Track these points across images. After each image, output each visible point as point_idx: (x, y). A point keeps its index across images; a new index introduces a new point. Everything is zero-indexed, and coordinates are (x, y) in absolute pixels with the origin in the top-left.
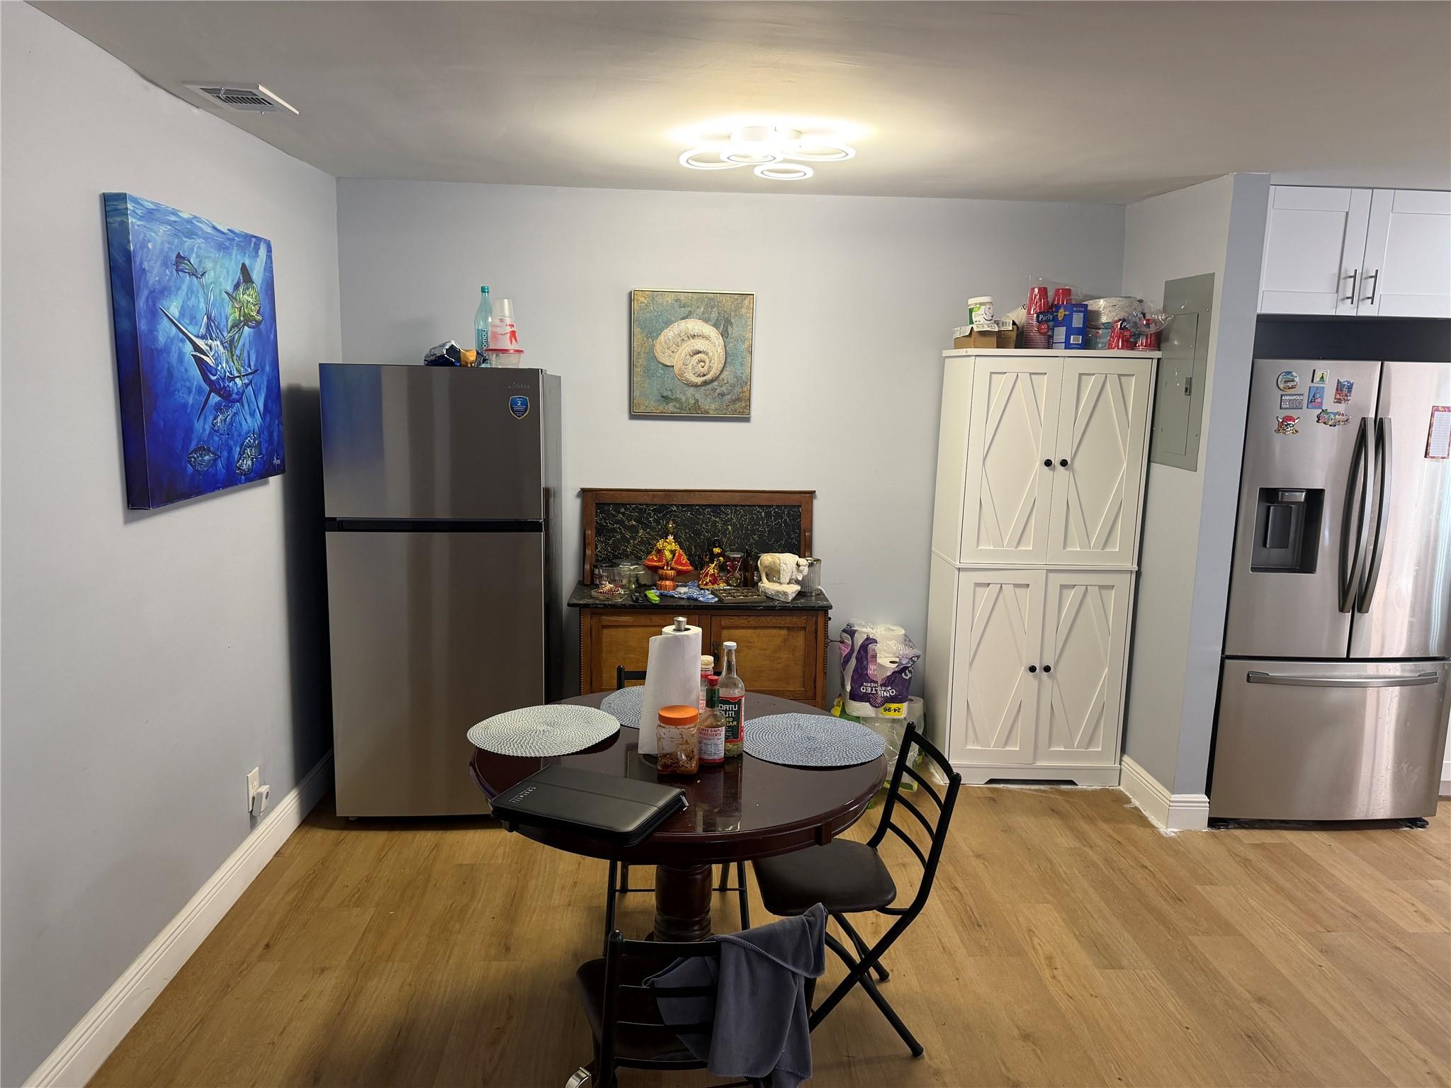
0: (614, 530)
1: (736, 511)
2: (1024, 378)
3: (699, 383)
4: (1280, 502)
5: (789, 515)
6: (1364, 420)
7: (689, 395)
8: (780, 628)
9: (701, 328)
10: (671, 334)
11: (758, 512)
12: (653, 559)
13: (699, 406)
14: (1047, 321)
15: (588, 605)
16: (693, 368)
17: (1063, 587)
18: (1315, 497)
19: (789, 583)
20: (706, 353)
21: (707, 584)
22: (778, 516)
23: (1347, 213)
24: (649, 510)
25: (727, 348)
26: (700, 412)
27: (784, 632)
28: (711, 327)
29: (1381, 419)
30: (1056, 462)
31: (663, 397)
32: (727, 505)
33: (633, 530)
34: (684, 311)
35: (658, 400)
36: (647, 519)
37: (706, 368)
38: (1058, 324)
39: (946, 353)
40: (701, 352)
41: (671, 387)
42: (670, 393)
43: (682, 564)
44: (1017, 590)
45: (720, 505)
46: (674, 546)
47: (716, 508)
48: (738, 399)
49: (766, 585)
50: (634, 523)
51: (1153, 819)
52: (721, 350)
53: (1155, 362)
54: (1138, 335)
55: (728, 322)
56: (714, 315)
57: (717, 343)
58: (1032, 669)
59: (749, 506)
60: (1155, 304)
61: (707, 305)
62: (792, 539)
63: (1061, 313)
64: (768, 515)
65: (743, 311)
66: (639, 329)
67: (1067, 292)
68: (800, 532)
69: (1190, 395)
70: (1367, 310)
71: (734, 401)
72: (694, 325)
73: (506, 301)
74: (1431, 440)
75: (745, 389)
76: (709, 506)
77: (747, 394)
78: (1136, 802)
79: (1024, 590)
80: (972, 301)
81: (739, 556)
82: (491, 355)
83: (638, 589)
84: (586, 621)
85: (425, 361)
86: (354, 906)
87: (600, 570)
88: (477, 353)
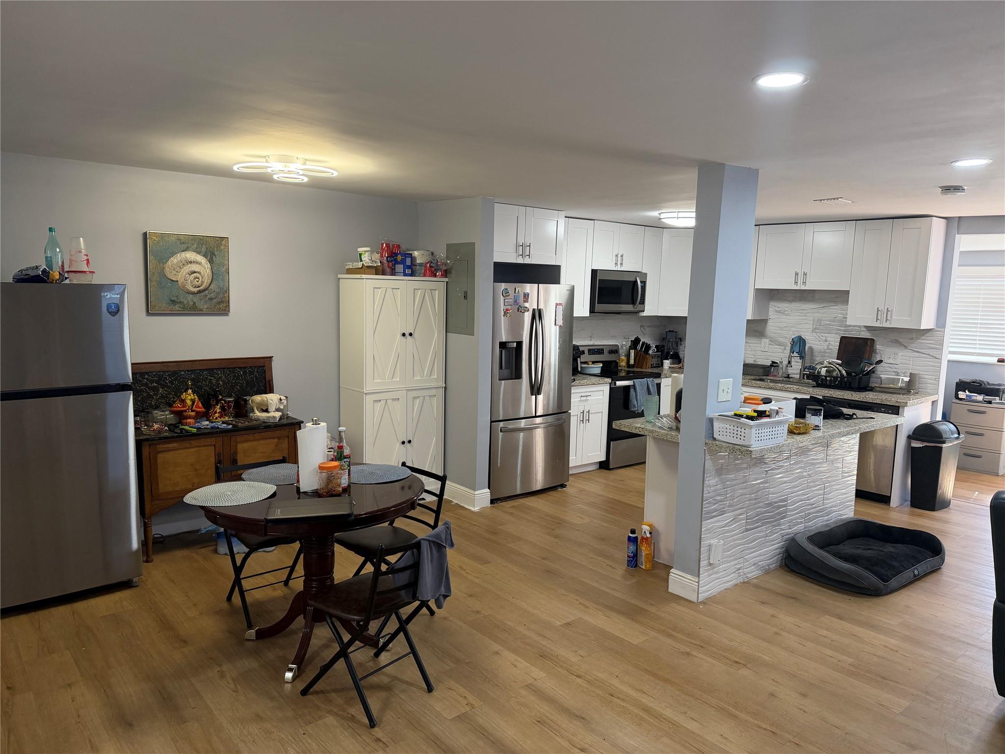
0: (142, 391)
1: (224, 372)
2: (389, 291)
3: (196, 292)
5: (258, 372)
6: (534, 310)
7: (189, 299)
8: (273, 438)
9: (195, 257)
10: (175, 261)
11: (239, 371)
12: (178, 406)
13: (196, 306)
14: (392, 261)
15: (148, 439)
16: (191, 282)
17: (415, 398)
18: (520, 344)
19: (274, 412)
20: (200, 273)
21: (216, 418)
22: (251, 373)
23: (518, 217)
24: (165, 375)
25: (213, 270)
26: (196, 310)
28: (202, 257)
29: (540, 309)
30: (407, 334)
31: (171, 301)
32: (218, 369)
33: (155, 389)
34: (184, 246)
35: (168, 303)
36: (164, 381)
37: (200, 282)
38: (397, 262)
39: (340, 276)
40: (196, 272)
41: (177, 294)
42: (176, 298)
43: (199, 408)
44: (394, 402)
45: (213, 369)
46: (192, 397)
47: (211, 371)
48: (222, 302)
49: (258, 414)
50: (155, 385)
51: (466, 506)
52: (209, 271)
53: (445, 283)
54: (437, 270)
55: (213, 254)
56: (204, 249)
57: (206, 266)
58: (403, 443)
59: (232, 368)
60: (442, 254)
61: (199, 243)
62: (261, 387)
63: (399, 258)
64: (245, 373)
65: (222, 247)
66: (153, 257)
67: (398, 247)
68: (266, 383)
69: (467, 299)
70: (527, 261)
71: (219, 303)
72: (190, 255)
73: (81, 239)
74: (557, 318)
75: (226, 295)
76: (206, 370)
77: (227, 299)
78: (455, 501)
79: (397, 402)
80: (360, 250)
81: (232, 399)
82: (72, 275)
83: (172, 427)
84: (146, 451)
85: (13, 278)
86: (50, 654)
87: (138, 418)
88: (60, 273)
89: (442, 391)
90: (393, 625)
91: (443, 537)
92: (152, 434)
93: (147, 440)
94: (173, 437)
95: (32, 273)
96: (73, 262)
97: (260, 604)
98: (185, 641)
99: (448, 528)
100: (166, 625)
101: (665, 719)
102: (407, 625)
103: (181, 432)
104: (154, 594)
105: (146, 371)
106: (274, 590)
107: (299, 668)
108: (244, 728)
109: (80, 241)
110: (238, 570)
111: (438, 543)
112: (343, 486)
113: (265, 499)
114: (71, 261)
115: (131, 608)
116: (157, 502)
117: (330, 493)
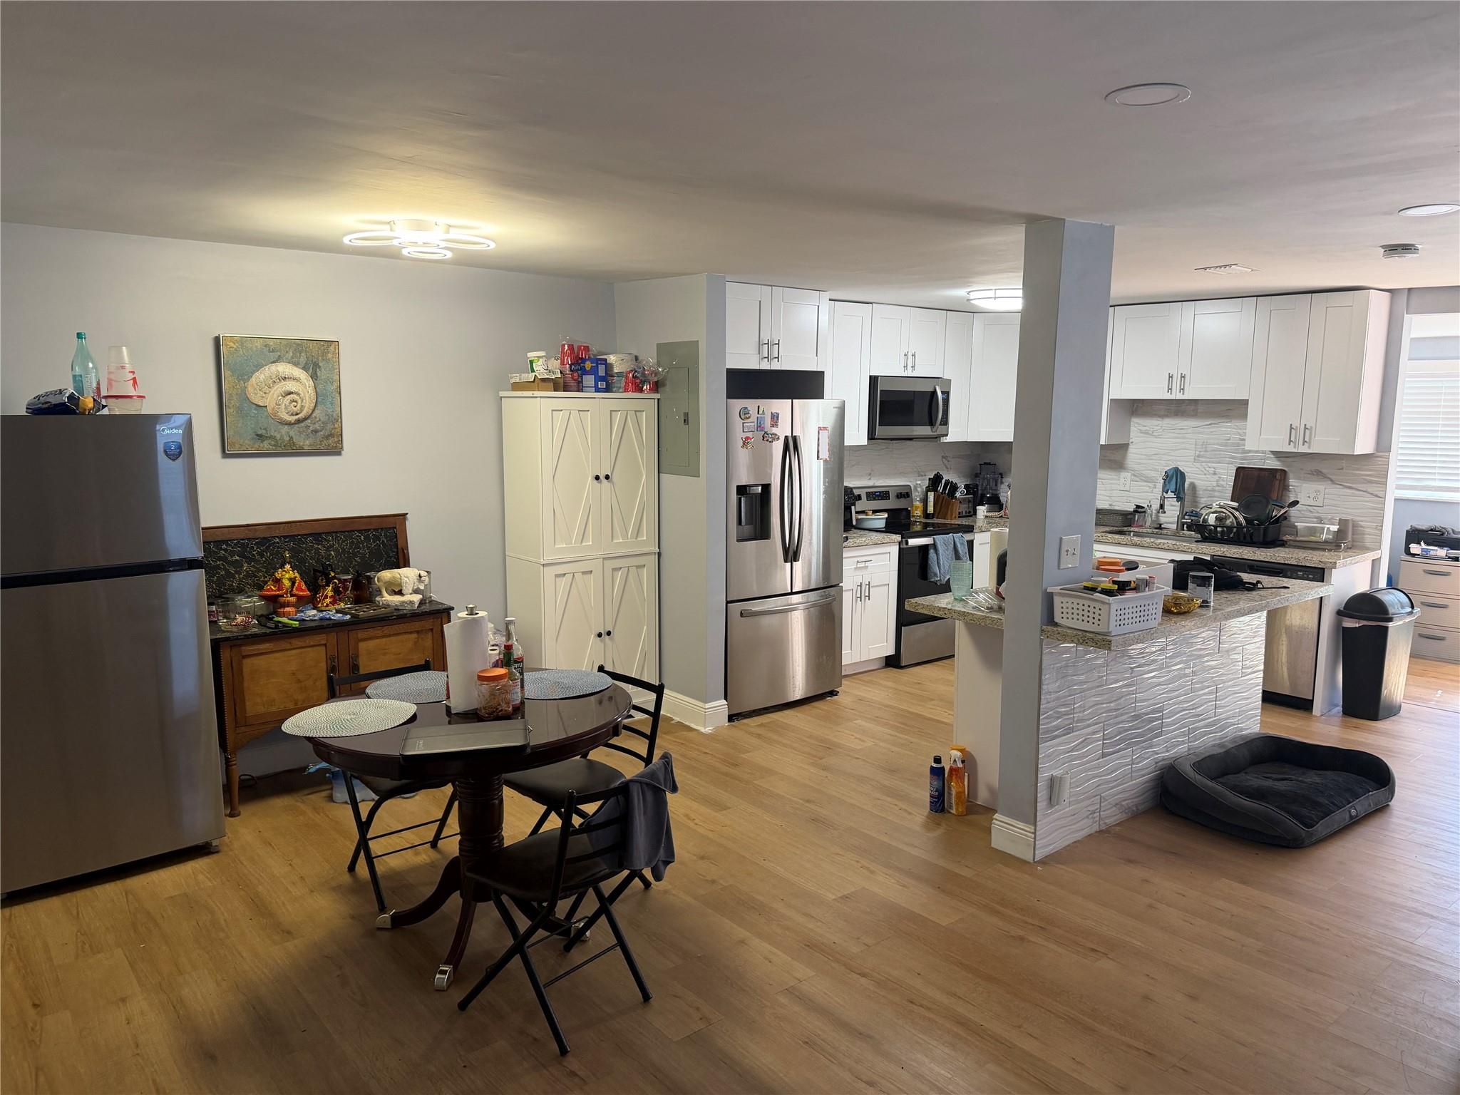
0: (218, 567)
1: (337, 537)
2: (574, 413)
3: (293, 422)
4: (750, 494)
5: (386, 536)
6: (786, 437)
7: (284, 433)
8: (411, 633)
9: (291, 371)
10: (262, 377)
11: (357, 536)
12: (271, 589)
13: (293, 443)
14: (577, 370)
15: (229, 637)
16: (286, 408)
17: (615, 570)
18: (766, 488)
19: (411, 594)
20: (297, 394)
21: (327, 605)
22: (377, 538)
23: (760, 302)
24: (252, 544)
25: (318, 389)
26: (295, 448)
27: (414, 636)
28: (301, 370)
29: (795, 436)
30: (602, 477)
31: (258, 435)
32: (329, 533)
33: (237, 565)
35: (253, 439)
36: (250, 553)
37: (298, 407)
38: (585, 372)
39: (502, 394)
40: (292, 393)
41: (266, 426)
42: (264, 431)
43: (302, 590)
44: (585, 576)
45: (321, 534)
46: (291, 575)
47: (317, 537)
48: (331, 435)
49: (388, 598)
50: (237, 558)
51: (693, 726)
52: (311, 391)
53: (656, 401)
54: (643, 382)
55: (316, 365)
56: (303, 360)
57: (307, 384)
58: (600, 635)
59: (348, 531)
60: (650, 359)
61: (295, 350)
62: (391, 557)
63: (588, 365)
64: (367, 538)
65: (330, 355)
66: (229, 372)
67: (587, 348)
68: (398, 551)
69: (688, 424)
70: (775, 366)
71: (327, 437)
72: (284, 368)
73: (124, 348)
74: (820, 449)
75: (336, 426)
76: (310, 535)
77: (339, 430)
78: (677, 719)
79: (588, 576)
80: (531, 355)
81: (350, 577)
82: (110, 400)
83: (264, 619)
84: (225, 655)
85: (27, 408)
86: (94, 954)
87: (214, 607)
88: (94, 400)
89: (655, 558)
90: (590, 904)
91: (661, 776)
92: (235, 629)
93: (227, 639)
94: (265, 635)
95: (54, 400)
96: (114, 383)
97: (395, 875)
98: (289, 932)
99: (668, 763)
100: (260, 908)
101: (989, 1035)
102: (611, 905)
103: (277, 627)
104: (242, 863)
105: (224, 538)
106: (417, 854)
107: (455, 969)
108: (377, 1059)
109: (121, 352)
110: (364, 826)
111: (654, 786)
112: (514, 703)
113: (400, 725)
114: (110, 382)
115: (210, 884)
116: (243, 729)
117: (495, 714)
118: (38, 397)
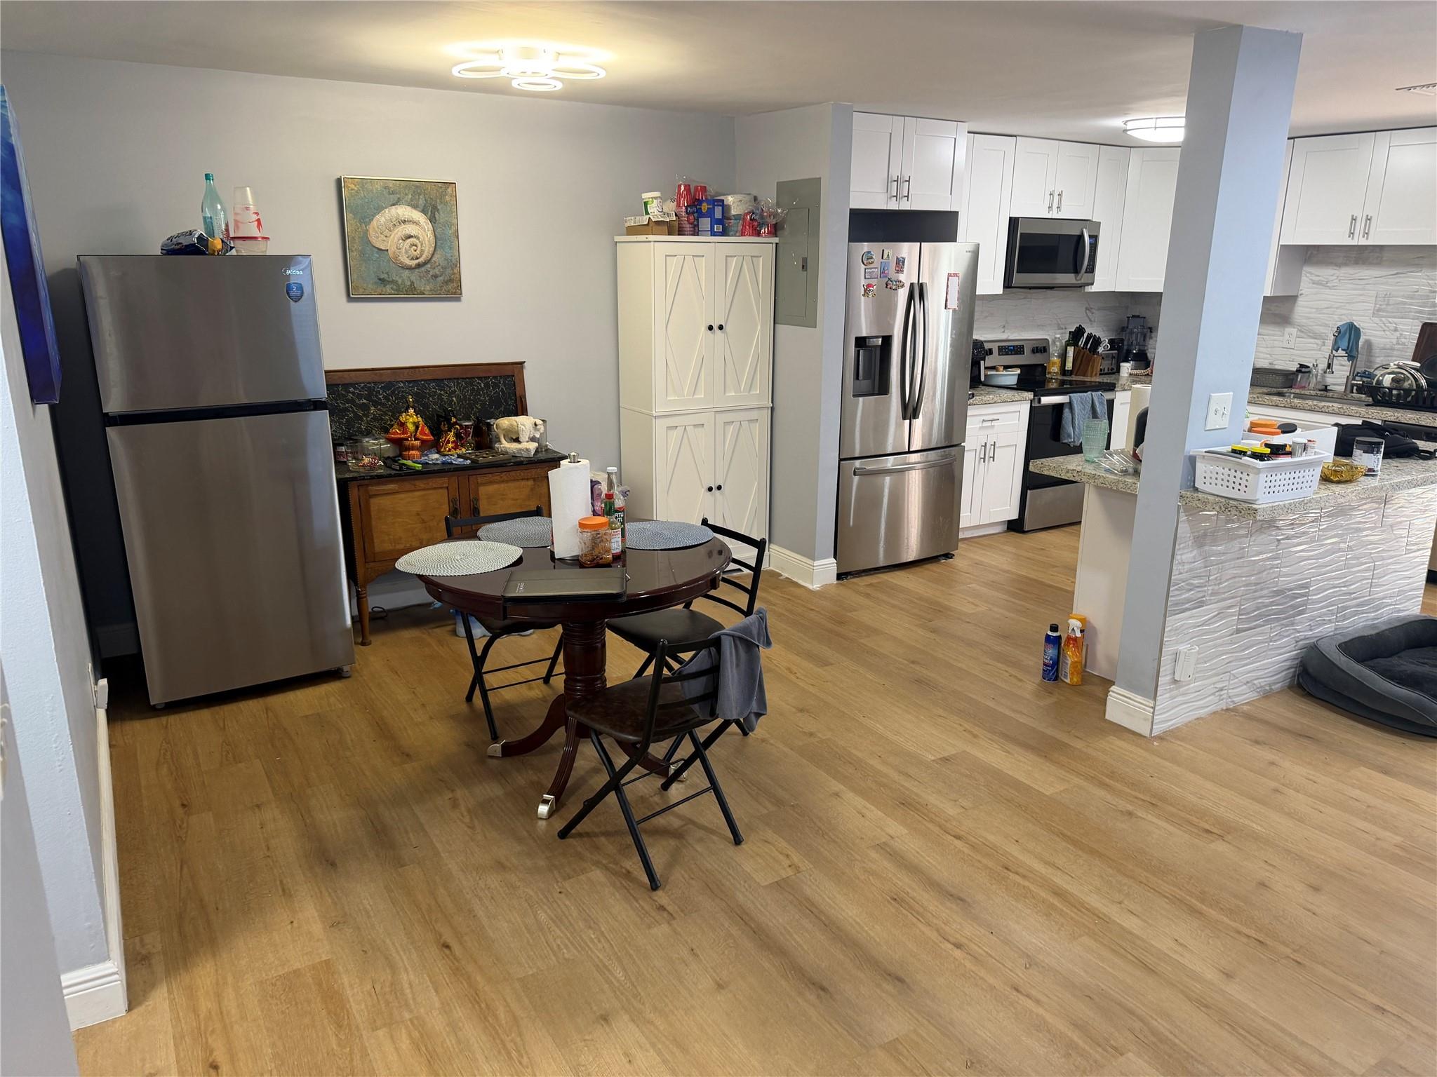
0: (346, 409)
1: (458, 383)
2: (688, 259)
3: (413, 266)
4: (869, 346)
5: (505, 385)
6: (912, 284)
7: (405, 278)
9: (410, 214)
10: (383, 220)
11: (478, 383)
12: (396, 432)
13: (414, 288)
14: (693, 213)
15: (356, 477)
16: (407, 252)
17: (726, 424)
18: (887, 340)
19: (527, 442)
20: (418, 238)
21: (450, 450)
22: (496, 385)
23: (891, 134)
24: (378, 388)
25: (436, 233)
26: (416, 293)
27: (530, 483)
28: (420, 213)
29: (922, 284)
30: (716, 328)
31: (380, 279)
32: (450, 379)
33: (365, 408)
34: (393, 198)
35: (375, 283)
36: (376, 396)
37: (418, 251)
38: (701, 214)
39: (617, 239)
40: (412, 236)
41: (387, 270)
42: (386, 275)
43: (425, 434)
44: (696, 429)
45: (443, 379)
46: (415, 419)
47: (439, 382)
48: (451, 280)
49: (506, 445)
50: (365, 401)
51: (801, 582)
52: (430, 234)
53: (774, 245)
54: (761, 225)
55: (435, 208)
56: (421, 202)
57: (426, 228)
58: (710, 489)
59: (468, 378)
60: (769, 199)
61: (414, 192)
62: (510, 405)
63: (705, 207)
64: (487, 385)
65: (448, 198)
66: (351, 215)
67: (704, 189)
68: (516, 400)
69: (806, 270)
70: (905, 205)
71: (446, 283)
72: (404, 211)
73: (248, 189)
74: (948, 298)
75: (456, 271)
76: (434, 380)
77: (457, 276)
78: (785, 575)
79: (700, 429)
80: (646, 196)
81: (470, 423)
82: (238, 243)
83: (389, 461)
84: (354, 493)
85: (162, 249)
86: (236, 763)
87: (343, 448)
88: (223, 241)
89: (767, 413)
90: (686, 749)
91: (755, 632)
92: (362, 470)
93: (354, 479)
94: (390, 476)
95: (185, 241)
96: (240, 225)
97: (509, 708)
98: (408, 755)
99: (762, 619)
100: (383, 731)
101: (1087, 909)
102: (705, 750)
103: (401, 469)
104: (370, 689)
105: (351, 381)
106: (530, 688)
107: (557, 799)
108: (480, 879)
109: (246, 191)
110: (479, 661)
111: (747, 640)
112: (615, 552)
113: (506, 567)
114: (236, 222)
115: (340, 706)
116: (372, 564)
117: (595, 562)
118: (171, 238)
